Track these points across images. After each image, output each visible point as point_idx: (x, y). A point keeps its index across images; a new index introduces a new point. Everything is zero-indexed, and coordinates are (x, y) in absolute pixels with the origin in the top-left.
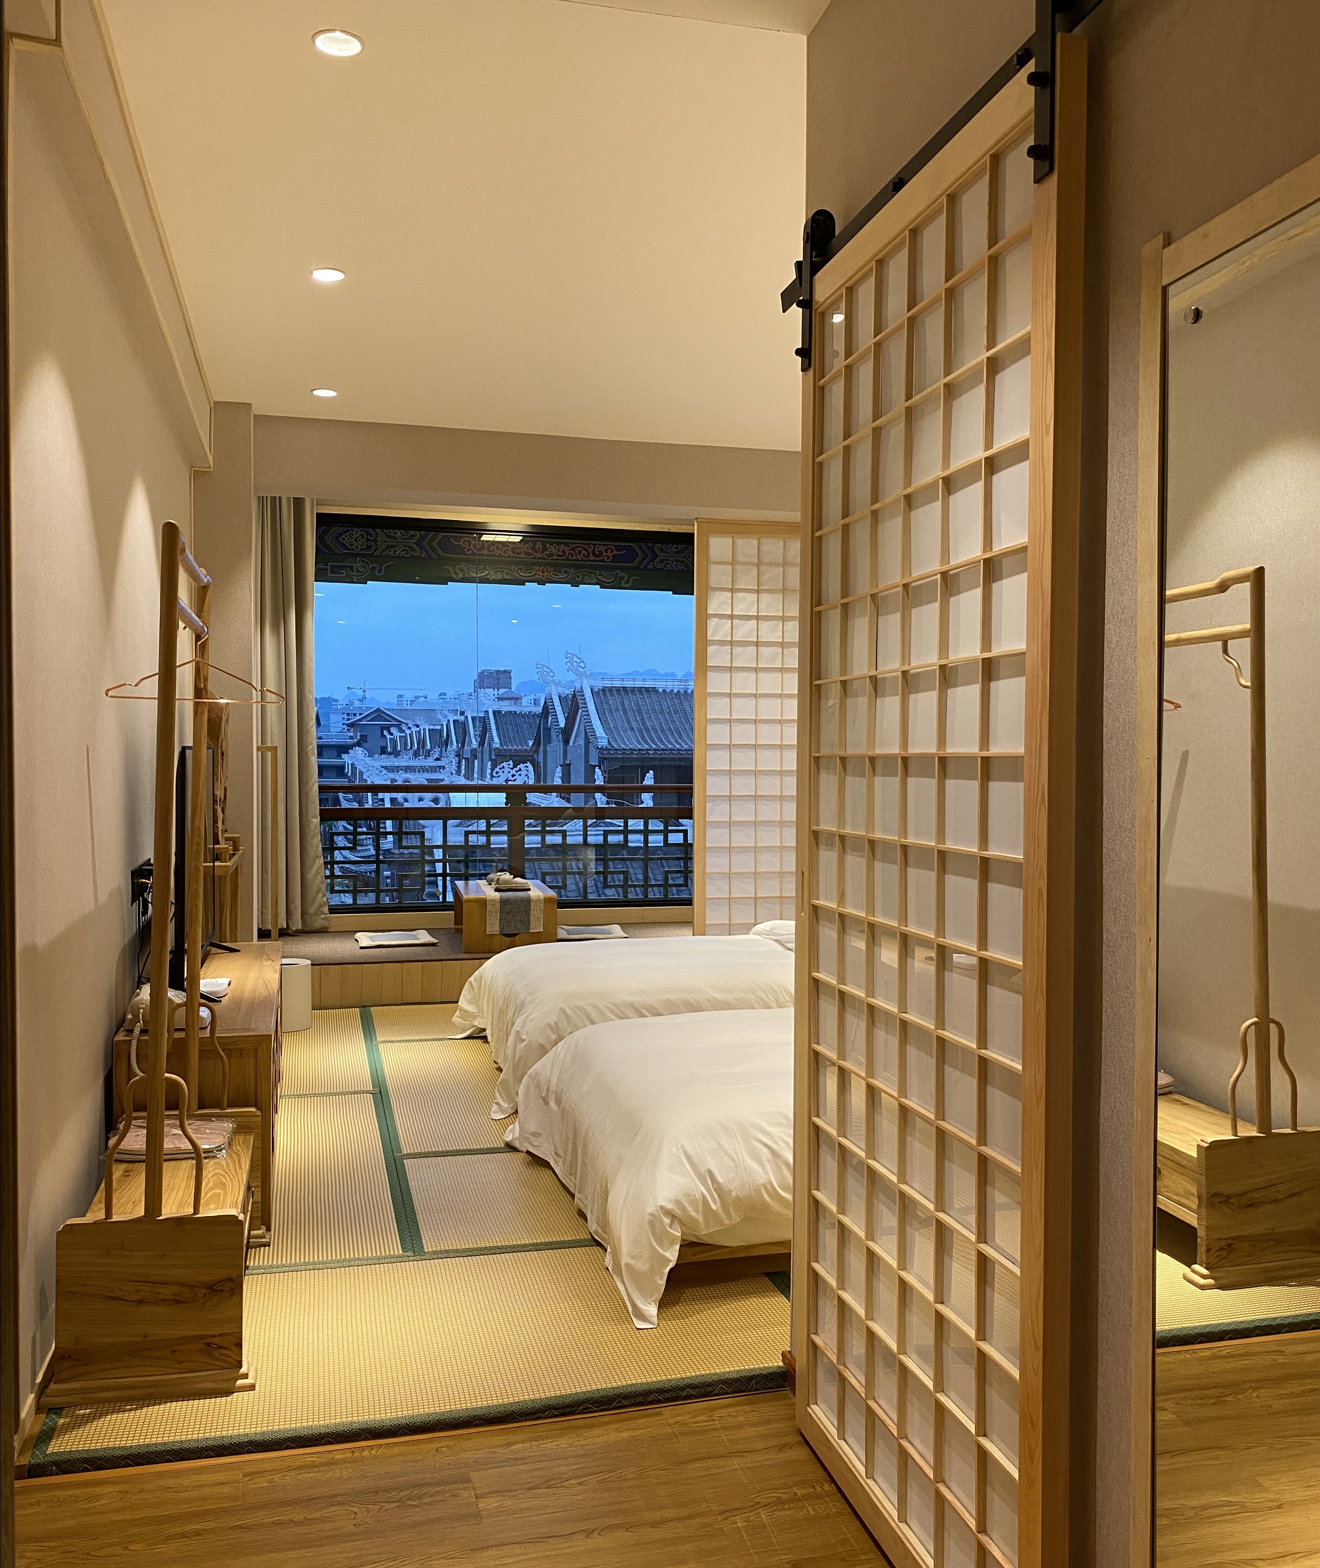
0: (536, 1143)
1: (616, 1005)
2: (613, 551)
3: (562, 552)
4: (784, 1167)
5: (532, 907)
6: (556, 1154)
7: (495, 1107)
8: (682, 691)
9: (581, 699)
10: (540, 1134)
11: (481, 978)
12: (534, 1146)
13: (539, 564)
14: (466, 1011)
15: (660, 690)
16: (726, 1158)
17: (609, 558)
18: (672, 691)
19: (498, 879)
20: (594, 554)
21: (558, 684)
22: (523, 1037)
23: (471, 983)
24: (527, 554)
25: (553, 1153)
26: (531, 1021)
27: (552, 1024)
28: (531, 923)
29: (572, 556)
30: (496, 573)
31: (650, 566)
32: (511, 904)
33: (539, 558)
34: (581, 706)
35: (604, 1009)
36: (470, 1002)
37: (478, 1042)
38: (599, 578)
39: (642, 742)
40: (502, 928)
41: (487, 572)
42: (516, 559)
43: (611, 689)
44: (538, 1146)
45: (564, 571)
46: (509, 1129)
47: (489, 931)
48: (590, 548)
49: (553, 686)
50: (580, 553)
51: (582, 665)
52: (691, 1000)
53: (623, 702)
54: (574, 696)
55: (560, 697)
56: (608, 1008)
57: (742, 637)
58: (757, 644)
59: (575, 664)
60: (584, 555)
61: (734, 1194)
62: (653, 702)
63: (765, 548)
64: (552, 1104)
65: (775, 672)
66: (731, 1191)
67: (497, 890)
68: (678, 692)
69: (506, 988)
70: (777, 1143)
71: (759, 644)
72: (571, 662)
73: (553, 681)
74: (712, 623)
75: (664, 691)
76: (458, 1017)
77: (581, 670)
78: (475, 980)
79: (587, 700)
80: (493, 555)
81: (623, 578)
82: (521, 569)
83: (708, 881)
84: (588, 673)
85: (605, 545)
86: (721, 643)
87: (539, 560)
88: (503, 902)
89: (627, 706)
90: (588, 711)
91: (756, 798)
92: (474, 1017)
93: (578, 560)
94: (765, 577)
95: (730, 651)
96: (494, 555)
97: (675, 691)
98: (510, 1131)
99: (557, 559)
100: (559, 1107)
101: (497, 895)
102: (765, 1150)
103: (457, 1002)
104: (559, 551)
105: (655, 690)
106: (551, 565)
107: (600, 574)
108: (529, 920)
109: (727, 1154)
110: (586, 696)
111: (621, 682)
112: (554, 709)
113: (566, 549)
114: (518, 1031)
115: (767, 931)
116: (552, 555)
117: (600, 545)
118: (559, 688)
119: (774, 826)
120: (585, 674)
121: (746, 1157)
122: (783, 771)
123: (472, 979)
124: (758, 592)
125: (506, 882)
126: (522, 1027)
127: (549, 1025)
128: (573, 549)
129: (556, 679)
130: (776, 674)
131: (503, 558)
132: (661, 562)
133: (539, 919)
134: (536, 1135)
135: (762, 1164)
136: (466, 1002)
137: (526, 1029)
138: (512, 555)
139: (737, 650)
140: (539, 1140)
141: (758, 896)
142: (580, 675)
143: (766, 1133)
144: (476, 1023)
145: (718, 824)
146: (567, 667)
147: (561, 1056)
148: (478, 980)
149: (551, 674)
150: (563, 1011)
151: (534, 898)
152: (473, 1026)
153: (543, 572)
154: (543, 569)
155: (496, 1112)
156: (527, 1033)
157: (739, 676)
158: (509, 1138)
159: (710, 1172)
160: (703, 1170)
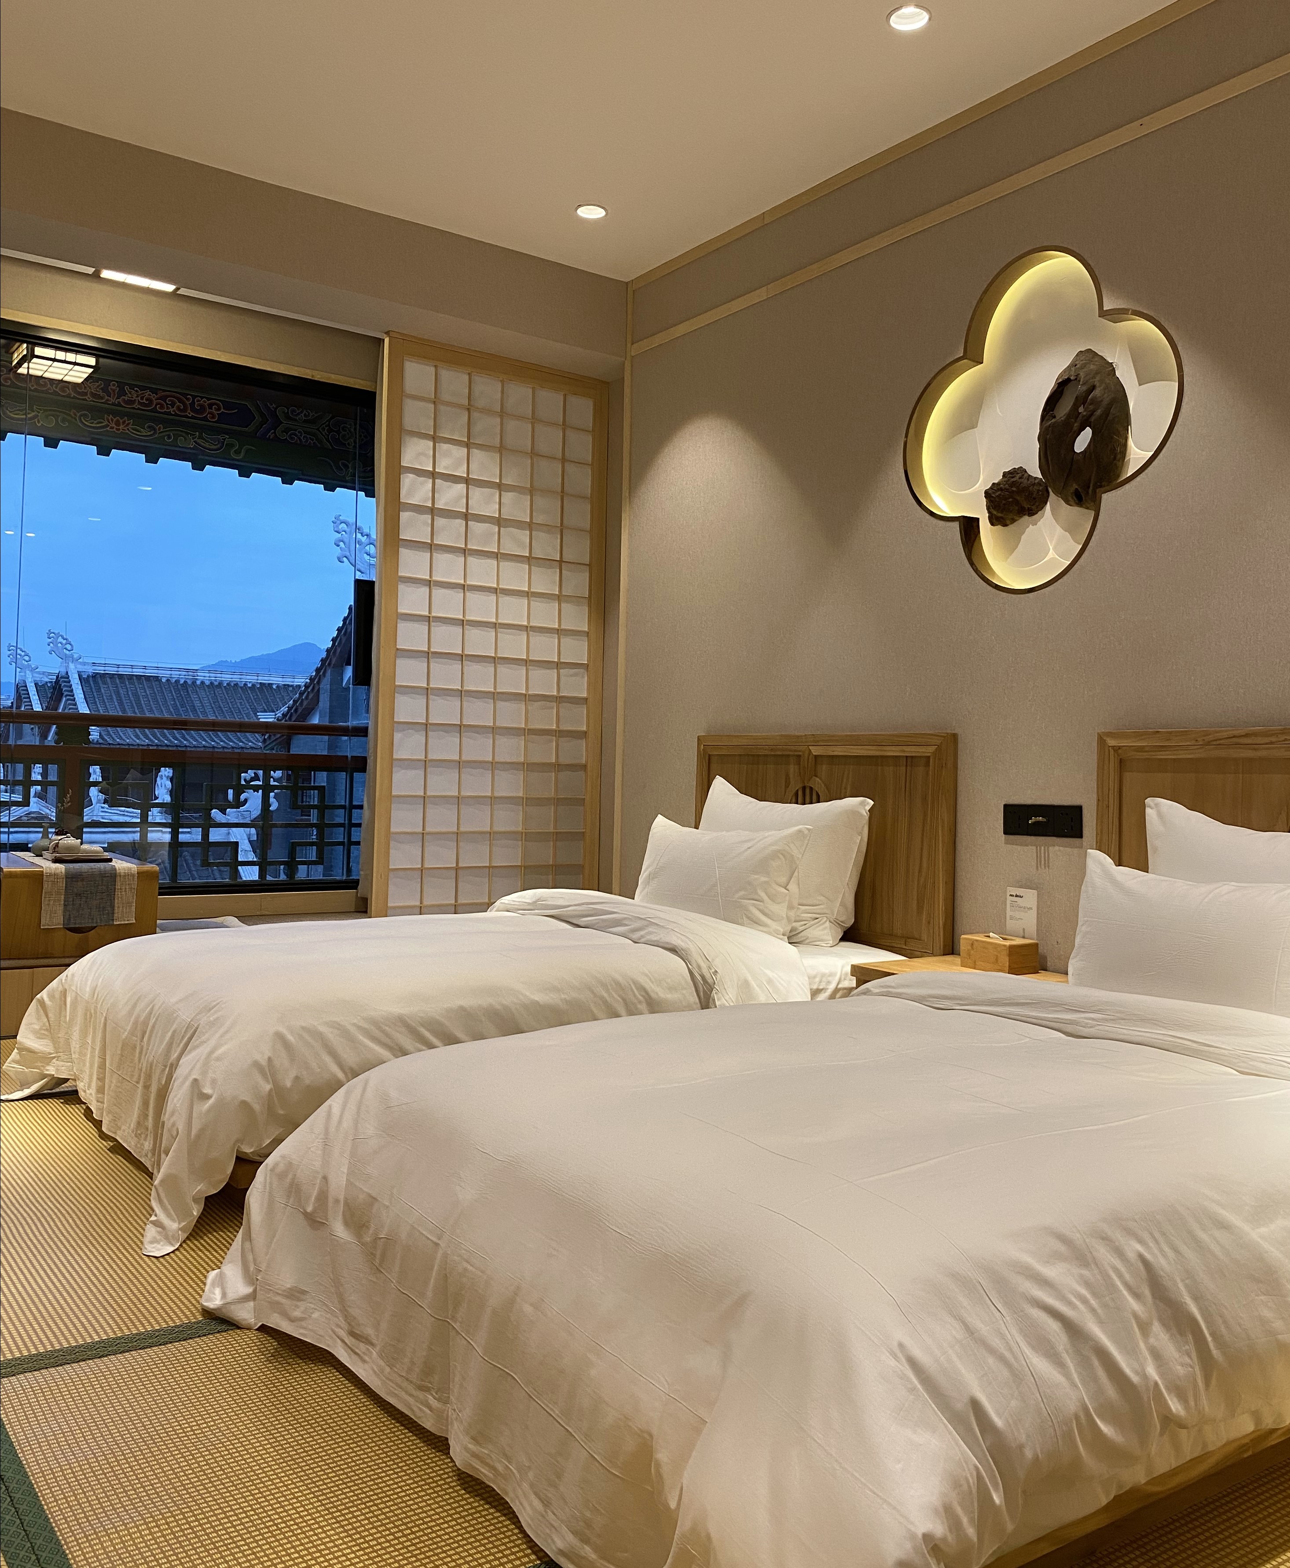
0: (297, 1313)
1: (375, 1023)
2: (219, 409)
3: (147, 400)
4: (1096, 1363)
5: (118, 887)
6: (352, 1334)
7: (151, 1231)
8: (189, 682)
9: (65, 686)
10: (304, 1292)
11: (64, 993)
12: (292, 1320)
13: (115, 413)
14: (30, 1051)
15: (164, 680)
16: (991, 1360)
17: (213, 417)
18: (177, 681)
19: (57, 845)
20: (193, 410)
21: (33, 670)
22: (207, 1090)
23: (42, 1003)
24: (94, 395)
25: (342, 1333)
26: (218, 1059)
27: (264, 1063)
28: (116, 911)
29: (160, 408)
30: (47, 417)
31: (271, 435)
32: (83, 880)
33: (113, 404)
34: (66, 693)
35: (353, 1030)
36: (39, 1035)
37: (55, 1104)
38: (199, 441)
39: (142, 737)
40: (67, 919)
41: (33, 414)
42: (81, 402)
43: (103, 676)
44: (302, 1319)
45: (149, 427)
46: (209, 1281)
47: (45, 923)
48: (188, 399)
49: (28, 672)
50: (173, 405)
51: (69, 647)
52: (498, 1007)
53: (118, 692)
54: (57, 682)
55: (36, 684)
56: (359, 1028)
57: (446, 504)
58: (466, 517)
59: (60, 645)
60: (179, 408)
61: (1029, 1454)
62: (155, 693)
63: (478, 389)
64: (340, 1230)
65: (489, 557)
66: (1021, 1447)
67: (56, 861)
68: (185, 682)
69: (135, 1004)
70: (1070, 1303)
71: (469, 516)
72: (55, 643)
73: (29, 666)
74: (407, 480)
75: (168, 680)
76: (14, 1061)
77: (68, 652)
78: (51, 996)
79: (73, 687)
80: (42, 392)
81: (232, 446)
82: (85, 416)
83: (392, 843)
84: (76, 656)
85: (209, 399)
86: (418, 509)
87: (114, 407)
88: (71, 878)
89: (122, 695)
90: (74, 700)
91: (460, 728)
92: (47, 1059)
93: (169, 414)
94: (477, 428)
95: (430, 522)
96: (47, 392)
97: (182, 682)
98: (213, 1285)
99: (139, 409)
100: (359, 1236)
101: (61, 867)
102: (1054, 1326)
103: (15, 1037)
104: (142, 398)
105: (157, 679)
106: (130, 416)
107: (200, 437)
108: (113, 907)
109: (992, 1351)
110: (72, 682)
111: (116, 669)
112: (29, 698)
113: (153, 397)
114: (196, 1080)
115: (529, 904)
116: (133, 402)
117: (202, 398)
118: (35, 675)
119: (483, 768)
120: (72, 656)
121: (1028, 1351)
122: (498, 693)
123: (44, 995)
124: (468, 445)
125: (70, 849)
126: (204, 1073)
127: (256, 1065)
128: (164, 398)
129: (33, 664)
130: (489, 561)
131: (60, 398)
132: (286, 431)
133: (129, 904)
134: (296, 1294)
135: (1060, 1364)
136: (31, 1036)
137: (211, 1075)
138: (73, 394)
139: (440, 522)
140: (302, 1305)
141: (460, 865)
142: (65, 658)
143: (1044, 1282)
144: (51, 1070)
145: (409, 763)
146: (49, 648)
147: (347, 1124)
148: (57, 995)
149: (27, 658)
150: (279, 1036)
151: (122, 871)
152: (44, 1076)
153: (118, 423)
154: (118, 421)
155: (154, 1241)
156: (214, 1082)
157: (442, 559)
158: (214, 1299)
159: (975, 1404)
160: (961, 1405)
